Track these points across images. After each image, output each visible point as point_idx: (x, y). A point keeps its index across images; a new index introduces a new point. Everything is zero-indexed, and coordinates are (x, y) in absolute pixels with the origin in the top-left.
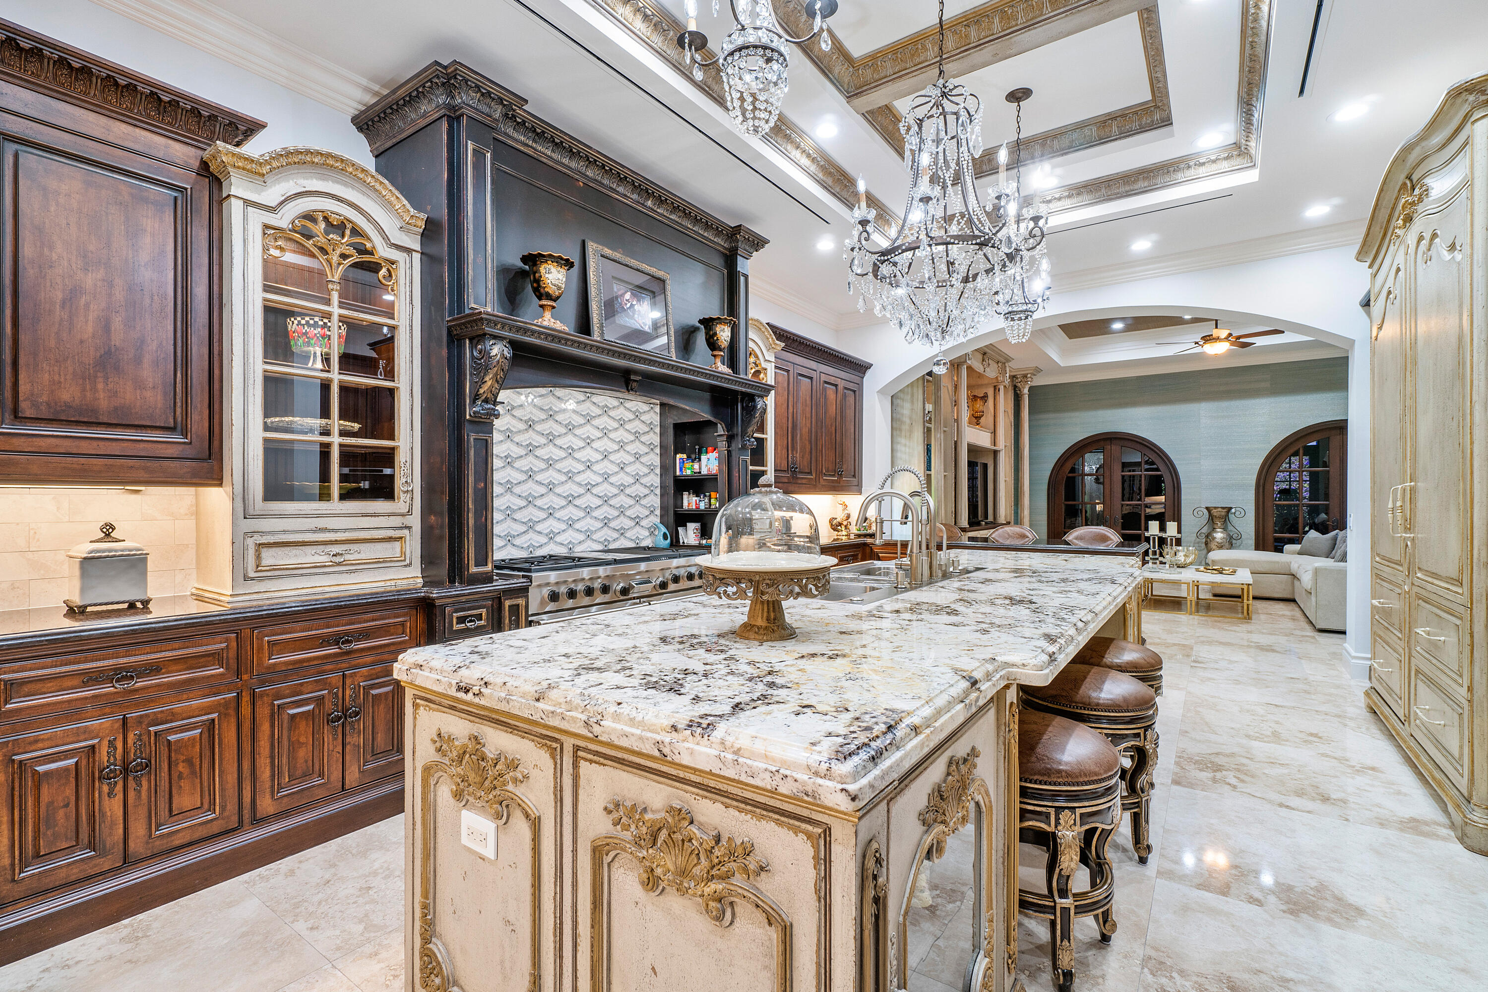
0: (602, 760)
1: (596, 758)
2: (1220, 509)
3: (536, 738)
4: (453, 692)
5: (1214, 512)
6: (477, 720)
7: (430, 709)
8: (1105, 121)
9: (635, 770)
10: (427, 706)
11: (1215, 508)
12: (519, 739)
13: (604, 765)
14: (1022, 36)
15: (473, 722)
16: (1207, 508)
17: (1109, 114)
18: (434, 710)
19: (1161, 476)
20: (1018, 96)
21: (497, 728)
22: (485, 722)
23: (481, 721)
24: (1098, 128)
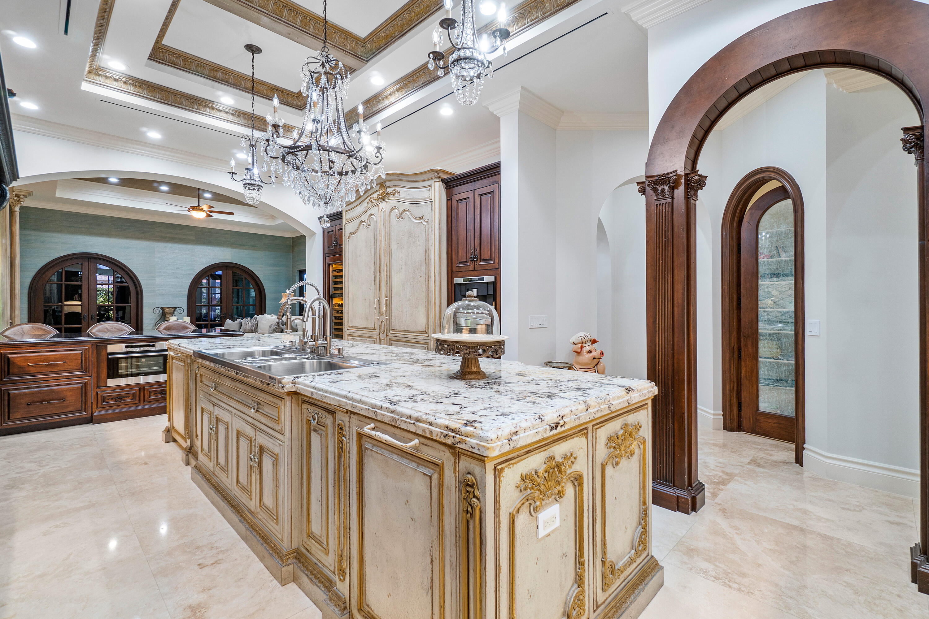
0: (602, 424)
1: (600, 425)
2: (171, 309)
3: (577, 434)
4: (549, 434)
5: (167, 310)
6: (546, 448)
7: (513, 464)
8: (273, 89)
9: (611, 420)
10: (509, 465)
11: (168, 308)
12: (572, 440)
13: (604, 425)
14: (309, 38)
15: (546, 450)
16: (162, 308)
17: (276, 86)
18: (516, 463)
19: (128, 287)
20: (253, 49)
21: (559, 444)
22: (551, 445)
23: (548, 447)
24: (267, 90)
